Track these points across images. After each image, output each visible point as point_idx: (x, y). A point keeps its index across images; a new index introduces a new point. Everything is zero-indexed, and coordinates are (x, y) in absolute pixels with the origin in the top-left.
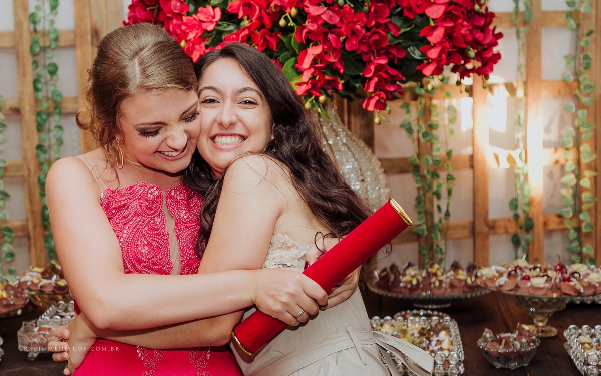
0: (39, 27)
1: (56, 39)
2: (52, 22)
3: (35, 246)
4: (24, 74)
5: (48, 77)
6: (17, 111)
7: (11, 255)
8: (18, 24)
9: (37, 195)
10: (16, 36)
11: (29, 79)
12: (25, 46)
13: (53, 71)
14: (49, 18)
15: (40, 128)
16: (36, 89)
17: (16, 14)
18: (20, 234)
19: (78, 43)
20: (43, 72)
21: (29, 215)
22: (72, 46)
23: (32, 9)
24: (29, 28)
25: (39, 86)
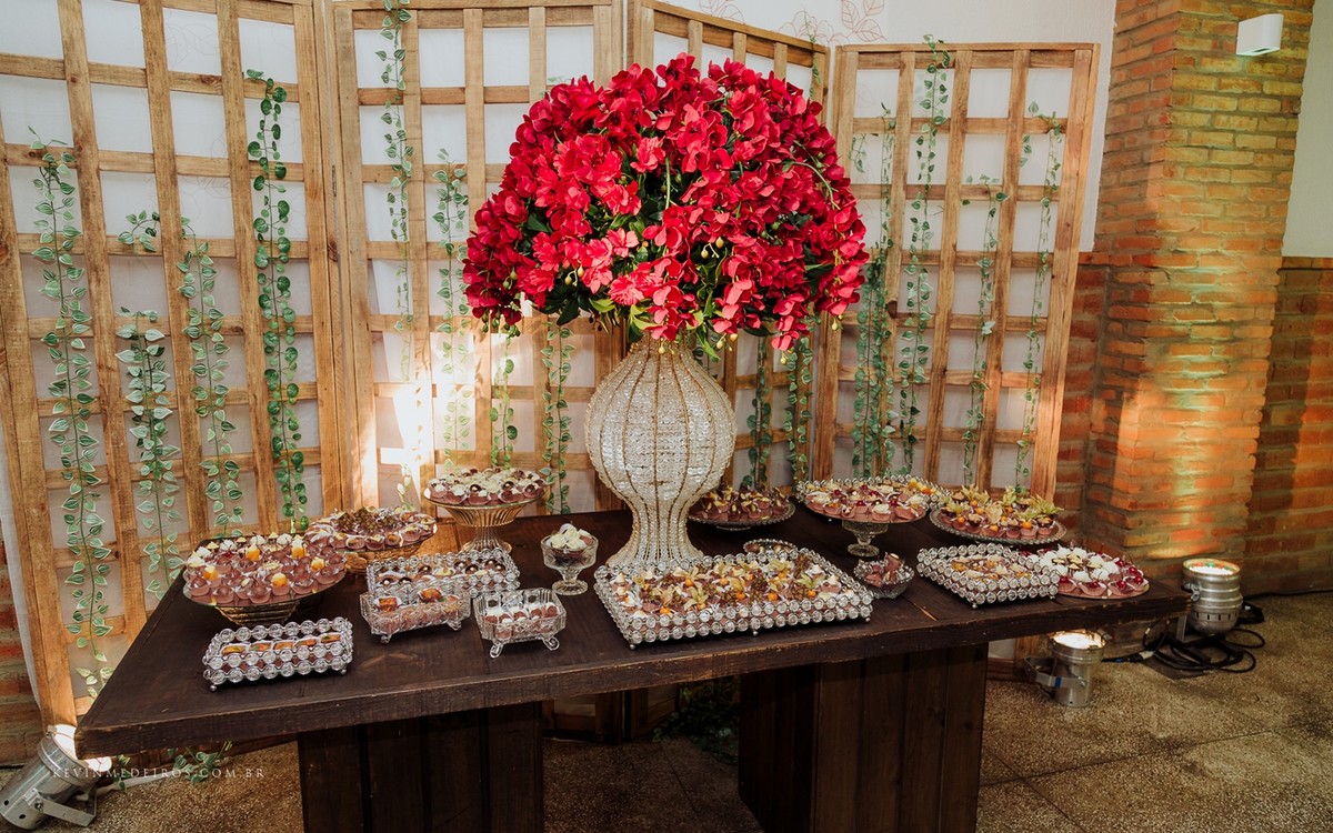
0: (266, 236)
1: (287, 250)
2: (282, 231)
3: (264, 480)
4: (248, 289)
5: (278, 293)
6: (239, 331)
7: (237, 493)
8: (240, 231)
9: (266, 425)
10: (238, 244)
11: (255, 295)
12: (249, 258)
13: (285, 285)
14: (278, 226)
15: (268, 350)
16: (262, 306)
17: (236, 219)
18: (244, 468)
19: (312, 256)
20: (273, 288)
21: (256, 448)
22: (306, 260)
23: (257, 215)
24: (253, 236)
25: (268, 303)
